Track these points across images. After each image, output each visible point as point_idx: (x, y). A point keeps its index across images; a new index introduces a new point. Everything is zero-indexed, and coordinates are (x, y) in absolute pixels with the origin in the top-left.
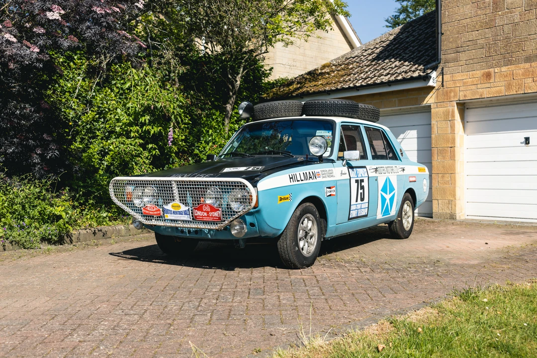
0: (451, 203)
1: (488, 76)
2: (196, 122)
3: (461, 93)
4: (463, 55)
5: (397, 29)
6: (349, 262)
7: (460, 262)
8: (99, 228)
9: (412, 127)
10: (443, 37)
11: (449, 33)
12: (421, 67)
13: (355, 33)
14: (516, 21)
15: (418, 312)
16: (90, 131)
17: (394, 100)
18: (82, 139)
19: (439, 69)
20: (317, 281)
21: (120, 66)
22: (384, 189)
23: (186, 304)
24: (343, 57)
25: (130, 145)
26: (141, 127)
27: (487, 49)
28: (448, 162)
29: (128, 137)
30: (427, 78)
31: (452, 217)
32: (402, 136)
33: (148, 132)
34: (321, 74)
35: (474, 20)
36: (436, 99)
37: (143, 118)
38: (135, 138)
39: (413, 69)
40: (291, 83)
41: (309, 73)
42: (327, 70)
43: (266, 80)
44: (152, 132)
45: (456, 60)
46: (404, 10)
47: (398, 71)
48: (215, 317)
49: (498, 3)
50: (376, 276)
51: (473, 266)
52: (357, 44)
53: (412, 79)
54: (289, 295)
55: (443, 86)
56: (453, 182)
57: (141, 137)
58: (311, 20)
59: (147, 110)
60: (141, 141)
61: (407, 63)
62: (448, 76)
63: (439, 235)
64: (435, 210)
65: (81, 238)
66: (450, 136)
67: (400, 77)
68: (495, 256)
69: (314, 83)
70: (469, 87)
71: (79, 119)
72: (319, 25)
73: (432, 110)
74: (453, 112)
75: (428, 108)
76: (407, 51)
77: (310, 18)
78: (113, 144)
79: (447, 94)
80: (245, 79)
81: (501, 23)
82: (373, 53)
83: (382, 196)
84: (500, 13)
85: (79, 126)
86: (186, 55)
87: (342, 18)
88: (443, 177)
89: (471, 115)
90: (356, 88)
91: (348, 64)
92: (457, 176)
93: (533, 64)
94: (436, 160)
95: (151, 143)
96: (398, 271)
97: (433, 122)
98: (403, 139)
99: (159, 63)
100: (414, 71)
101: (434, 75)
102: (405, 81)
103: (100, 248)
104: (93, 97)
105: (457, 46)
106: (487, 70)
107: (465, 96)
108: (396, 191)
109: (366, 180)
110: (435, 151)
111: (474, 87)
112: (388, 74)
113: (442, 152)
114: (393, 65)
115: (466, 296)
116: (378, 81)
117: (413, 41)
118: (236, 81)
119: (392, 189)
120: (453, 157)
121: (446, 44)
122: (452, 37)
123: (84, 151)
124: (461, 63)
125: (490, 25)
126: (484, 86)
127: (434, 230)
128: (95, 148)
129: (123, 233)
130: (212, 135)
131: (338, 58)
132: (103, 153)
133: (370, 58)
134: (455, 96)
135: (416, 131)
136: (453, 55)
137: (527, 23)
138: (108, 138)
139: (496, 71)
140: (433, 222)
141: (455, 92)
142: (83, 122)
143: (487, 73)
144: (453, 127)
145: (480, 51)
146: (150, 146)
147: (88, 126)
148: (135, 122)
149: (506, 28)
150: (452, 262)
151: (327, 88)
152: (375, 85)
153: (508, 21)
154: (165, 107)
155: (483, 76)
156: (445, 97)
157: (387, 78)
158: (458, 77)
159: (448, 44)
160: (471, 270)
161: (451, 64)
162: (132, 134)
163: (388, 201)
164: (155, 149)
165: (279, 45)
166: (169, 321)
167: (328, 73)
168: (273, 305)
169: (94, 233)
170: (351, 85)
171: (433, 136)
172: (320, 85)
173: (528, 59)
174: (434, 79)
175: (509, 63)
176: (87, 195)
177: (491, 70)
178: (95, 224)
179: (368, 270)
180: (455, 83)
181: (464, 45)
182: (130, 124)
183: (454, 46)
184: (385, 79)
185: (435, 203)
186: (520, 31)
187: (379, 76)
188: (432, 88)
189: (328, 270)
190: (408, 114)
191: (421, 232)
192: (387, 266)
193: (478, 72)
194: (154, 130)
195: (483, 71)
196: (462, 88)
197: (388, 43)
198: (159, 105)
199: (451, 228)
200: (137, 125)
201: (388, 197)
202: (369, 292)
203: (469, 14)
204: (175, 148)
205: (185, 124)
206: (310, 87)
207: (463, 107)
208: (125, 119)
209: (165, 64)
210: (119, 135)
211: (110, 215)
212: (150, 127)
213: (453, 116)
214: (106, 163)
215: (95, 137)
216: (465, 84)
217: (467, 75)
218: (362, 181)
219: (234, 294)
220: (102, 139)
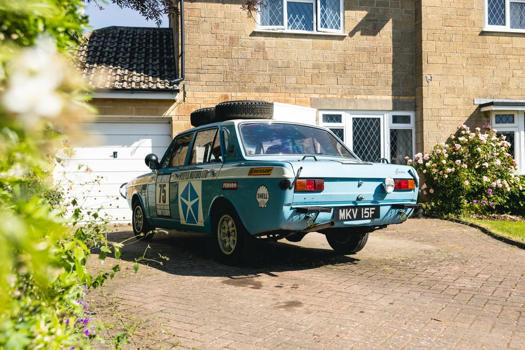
1: (226, 98)
4: (203, 76)
9: (146, 136)
11: (190, 54)
14: (248, 57)
17: (130, 107)
19: (180, 86)
27: (225, 76)
30: (175, 92)
32: (136, 144)
35: (213, 48)
36: (177, 112)
45: (197, 80)
49: (234, 40)
55: (184, 102)
62: (189, 92)
73: (173, 122)
75: (169, 120)
79: (188, 108)
81: (237, 57)
83: (182, 201)
84: (235, 48)
93: (261, 94)
97: (174, 133)
98: (138, 147)
105: (198, 67)
106: (225, 93)
112: (123, 80)
122: (193, 59)
124: (202, 83)
125: (227, 56)
135: (150, 141)
136: (194, 74)
137: (257, 61)
139: (233, 95)
141: (196, 108)
143: (225, 95)
145: (218, 76)
149: (240, 61)
153: (242, 56)
155: (221, 97)
156: (187, 111)
158: (199, 95)
159: (189, 64)
161: (192, 83)
173: (258, 90)
175: (243, 90)
177: (228, 93)
180: (196, 100)
181: (204, 68)
183: (195, 67)
186: (252, 67)
188: (174, 101)
190: (139, 123)
193: (217, 93)
195: (221, 93)
196: (203, 106)
203: (209, 42)
216: (205, 102)
217: (207, 95)
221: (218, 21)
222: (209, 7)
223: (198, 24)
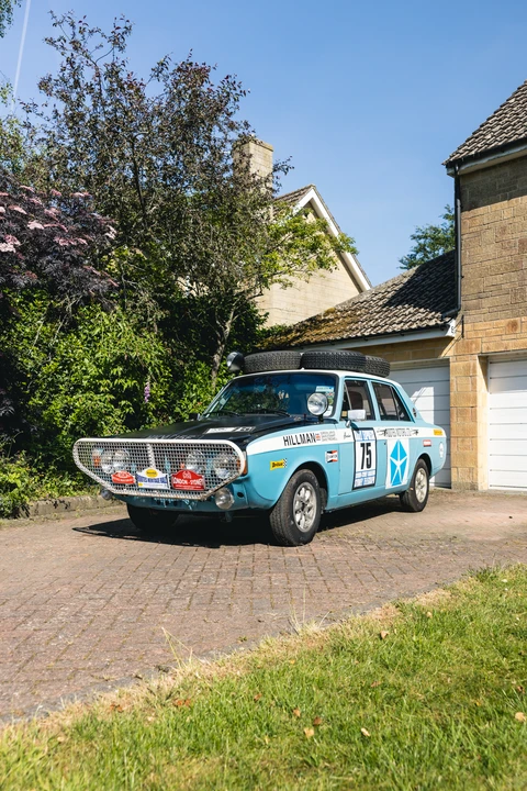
0: (472, 471)
1: (514, 325)
2: (178, 375)
3: (484, 345)
4: (486, 301)
5: (412, 271)
6: (353, 538)
7: (479, 538)
8: (61, 498)
9: (428, 383)
10: (464, 281)
11: (470, 276)
12: (439, 314)
13: (364, 274)
15: (428, 594)
16: (51, 384)
17: (407, 352)
18: (43, 394)
19: (459, 318)
20: (316, 560)
21: (88, 309)
22: (394, 455)
23: (162, 587)
24: (349, 302)
25: (100, 401)
26: (113, 381)
27: (513, 295)
28: (468, 424)
29: (97, 393)
30: (445, 327)
31: (474, 487)
32: (416, 394)
33: (121, 386)
34: (324, 320)
35: (498, 262)
36: (455, 352)
37: (115, 370)
38: (105, 393)
39: (429, 316)
40: (289, 331)
41: (310, 320)
42: (330, 316)
43: (260, 328)
44: (125, 387)
45: (478, 307)
46: (421, 249)
47: (413, 319)
48: (194, 601)
49: (525, 244)
50: (383, 554)
51: (494, 543)
52: (367, 287)
53: (429, 328)
54: (282, 576)
55: (463, 337)
56: (474, 447)
57: (111, 392)
58: (313, 257)
59: (119, 360)
60: (113, 397)
61: (422, 310)
62: (469, 325)
63: (458, 507)
64: (454, 479)
65: (40, 510)
66: (471, 393)
67: (414, 326)
68: (520, 531)
69: (316, 332)
70: (493, 339)
71: (39, 370)
72: (321, 264)
73: (451, 364)
74: (475, 367)
75: (446, 362)
76: (423, 296)
77: (311, 255)
78: (80, 401)
79: (468, 346)
80: (236, 325)
82: (384, 297)
83: (392, 462)
85: (39, 379)
86: (166, 297)
87: (348, 255)
88: (463, 441)
89: (495, 370)
90: (364, 338)
91: (355, 310)
92: (479, 440)
94: (455, 422)
95: (124, 399)
96: (408, 548)
97: (452, 378)
98: (419, 397)
99: (134, 307)
100: (430, 319)
101: (453, 323)
102: (419, 330)
103: (62, 522)
104: (56, 345)
105: (479, 291)
106: (512, 319)
107: (488, 348)
108: (408, 457)
109: (373, 443)
110: (454, 411)
111: (498, 338)
112: (401, 322)
113: (462, 412)
114: (407, 312)
115: (483, 576)
116: (390, 330)
117: (430, 285)
118: (226, 328)
119: (403, 454)
120: (474, 418)
121: (467, 289)
122: (474, 281)
123: (44, 407)
124: (484, 310)
125: (516, 267)
126: (509, 337)
127: (452, 502)
128: (58, 404)
129: (90, 505)
130: (196, 390)
131: (344, 303)
132: (68, 411)
133: (381, 303)
134: (477, 348)
135: (432, 388)
136: (475, 301)
138: (73, 393)
139: (523, 320)
140: (451, 493)
141: (477, 344)
142: (43, 374)
143: (512, 322)
144: (474, 384)
145: (504, 298)
146: (123, 403)
147: (50, 379)
148: (106, 375)
150: (471, 538)
151: (331, 338)
152: (385, 335)
154: (141, 357)
155: (508, 325)
156: (466, 350)
157: (399, 326)
158: (480, 326)
159: (469, 288)
160: (491, 547)
161: (473, 312)
162: (102, 389)
163: (398, 468)
164: (128, 406)
165: (276, 287)
166: (140, 607)
167: (332, 320)
168: (264, 588)
169: (56, 505)
170: (359, 334)
171: (452, 394)
172: (323, 333)
174: (453, 329)
176: (47, 460)
177: (517, 319)
178: (57, 494)
179: (374, 547)
180: (477, 334)
181: (488, 290)
182: (100, 377)
183: (476, 291)
184: (397, 328)
185: (454, 471)
187: (391, 325)
188: (452, 338)
189: (328, 548)
190: (424, 368)
191: (437, 504)
192: (396, 543)
193: (503, 321)
194: (128, 384)
195: (508, 320)
196: (484, 340)
197: (401, 286)
198: (133, 355)
199: (471, 499)
200: (107, 378)
201: (398, 463)
202: (374, 572)
203: (493, 255)
204: (153, 406)
205: (165, 377)
206: (311, 336)
207: (486, 361)
208: (93, 371)
209: (140, 307)
210: (87, 389)
211: (74, 483)
212: (123, 381)
213: (475, 371)
214: (70, 423)
215: (57, 391)
216: (487, 335)
217: (490, 325)
218: (369, 445)
219: (218, 575)
220: (66, 394)
221: (504, 223)
222: (494, 209)
223: (478, 234)
